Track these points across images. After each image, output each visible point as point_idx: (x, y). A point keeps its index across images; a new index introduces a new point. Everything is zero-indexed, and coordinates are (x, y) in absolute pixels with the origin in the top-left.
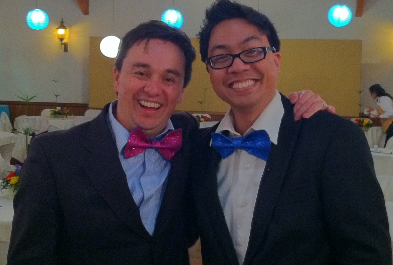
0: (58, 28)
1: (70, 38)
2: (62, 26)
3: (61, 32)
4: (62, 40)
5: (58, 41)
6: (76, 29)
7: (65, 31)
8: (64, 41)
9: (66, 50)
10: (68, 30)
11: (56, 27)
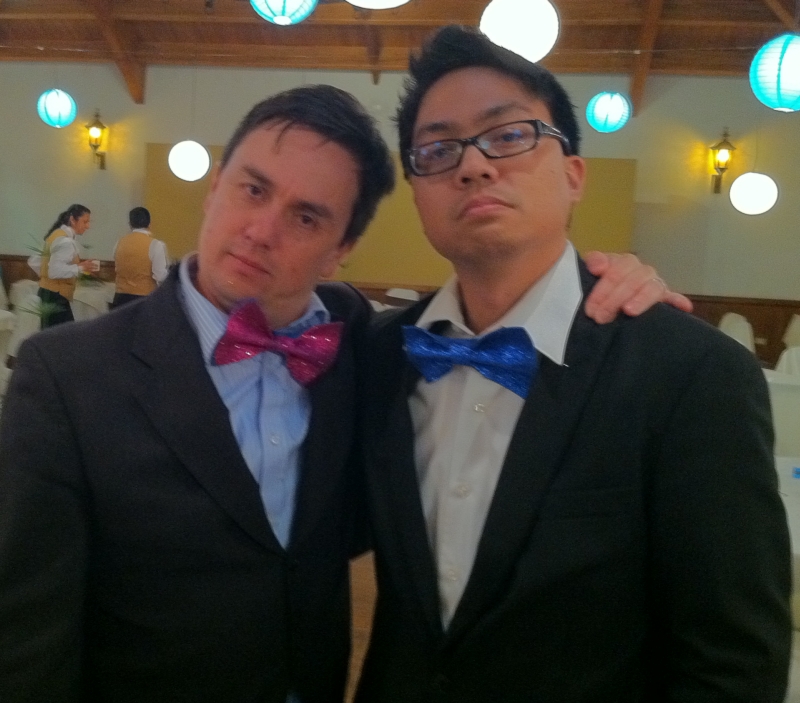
0: (88, 127)
1: (110, 143)
2: (98, 123)
3: (95, 133)
4: (96, 147)
5: (89, 148)
6: (121, 128)
7: (102, 132)
8: (101, 149)
9: (102, 166)
10: (106, 131)
11: (87, 124)
